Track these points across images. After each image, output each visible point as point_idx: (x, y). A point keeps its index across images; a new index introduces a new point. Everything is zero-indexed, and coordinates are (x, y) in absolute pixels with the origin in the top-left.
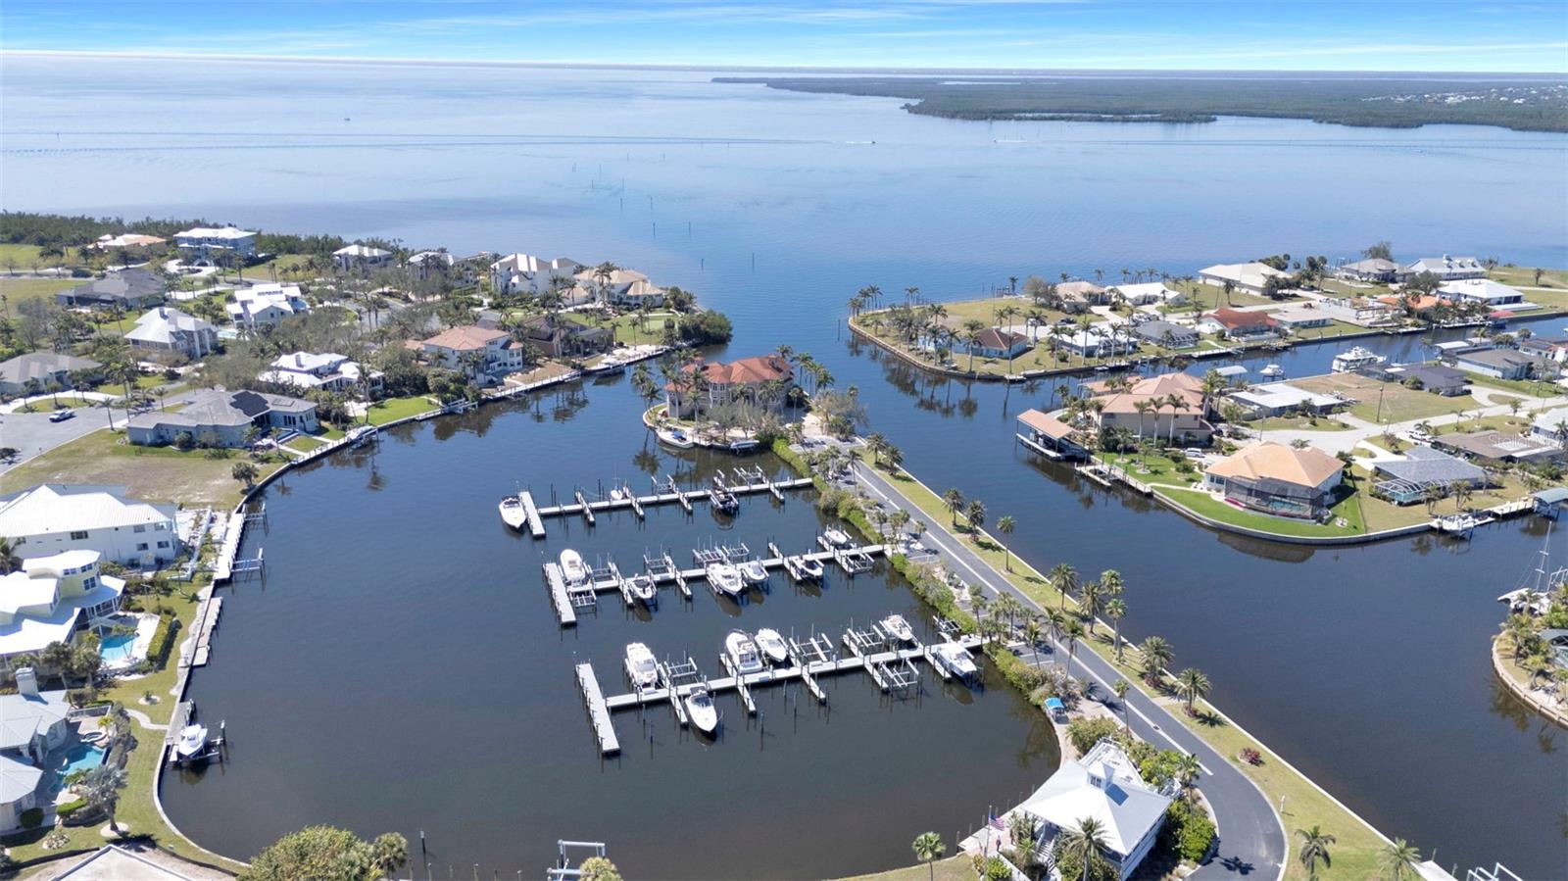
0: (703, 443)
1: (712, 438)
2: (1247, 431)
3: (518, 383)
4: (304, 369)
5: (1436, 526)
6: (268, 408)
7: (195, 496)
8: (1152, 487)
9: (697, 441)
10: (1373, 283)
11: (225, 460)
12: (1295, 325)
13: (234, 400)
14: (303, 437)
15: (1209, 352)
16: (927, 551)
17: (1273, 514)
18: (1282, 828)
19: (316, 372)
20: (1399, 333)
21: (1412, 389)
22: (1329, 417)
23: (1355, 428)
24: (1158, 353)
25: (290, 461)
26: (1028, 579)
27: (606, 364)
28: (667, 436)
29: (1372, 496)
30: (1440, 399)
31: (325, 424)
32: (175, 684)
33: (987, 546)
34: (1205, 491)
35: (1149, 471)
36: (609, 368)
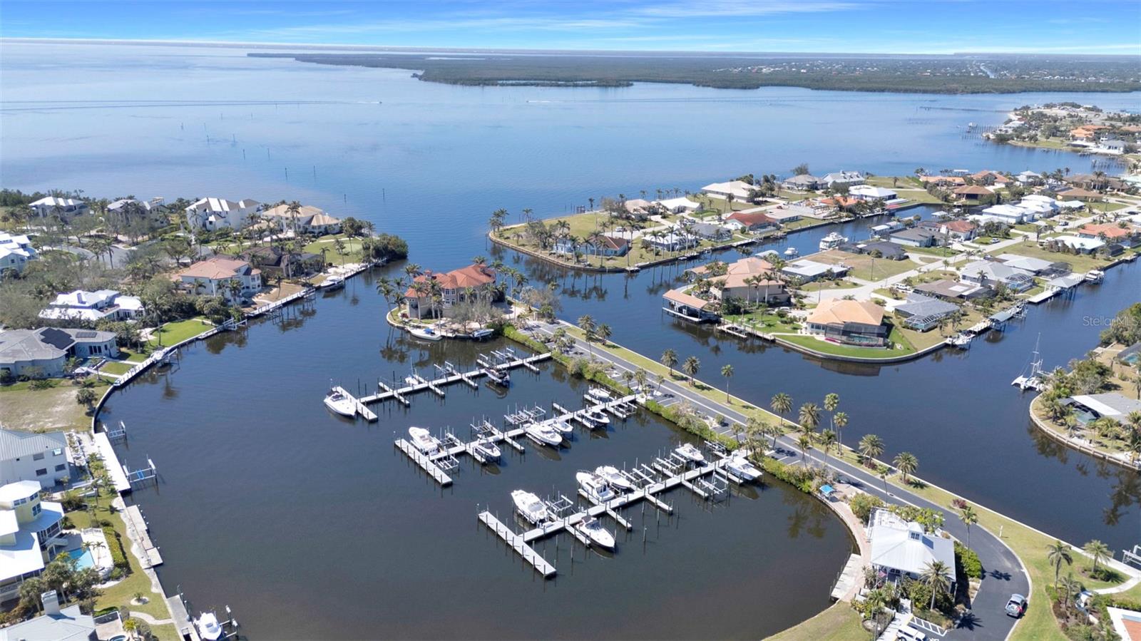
0: (450, 335)
1: (454, 331)
2: (803, 293)
3: (267, 302)
4: (87, 305)
5: (950, 343)
6: (74, 341)
7: (46, 423)
8: (774, 336)
9: (444, 334)
10: (806, 191)
11: (50, 389)
12: (783, 221)
13: (43, 337)
14: (111, 363)
15: (742, 242)
16: (666, 396)
17: (860, 345)
18: (1008, 547)
19: (95, 306)
20: (841, 222)
21: (877, 257)
22: (844, 279)
23: (862, 286)
24: (712, 245)
25: (112, 384)
26: (744, 407)
27: (331, 281)
28: (419, 333)
29: (904, 327)
30: (894, 262)
31: (124, 350)
32: (151, 584)
33: (703, 388)
34: (809, 335)
35: (764, 326)
36: (334, 284)
